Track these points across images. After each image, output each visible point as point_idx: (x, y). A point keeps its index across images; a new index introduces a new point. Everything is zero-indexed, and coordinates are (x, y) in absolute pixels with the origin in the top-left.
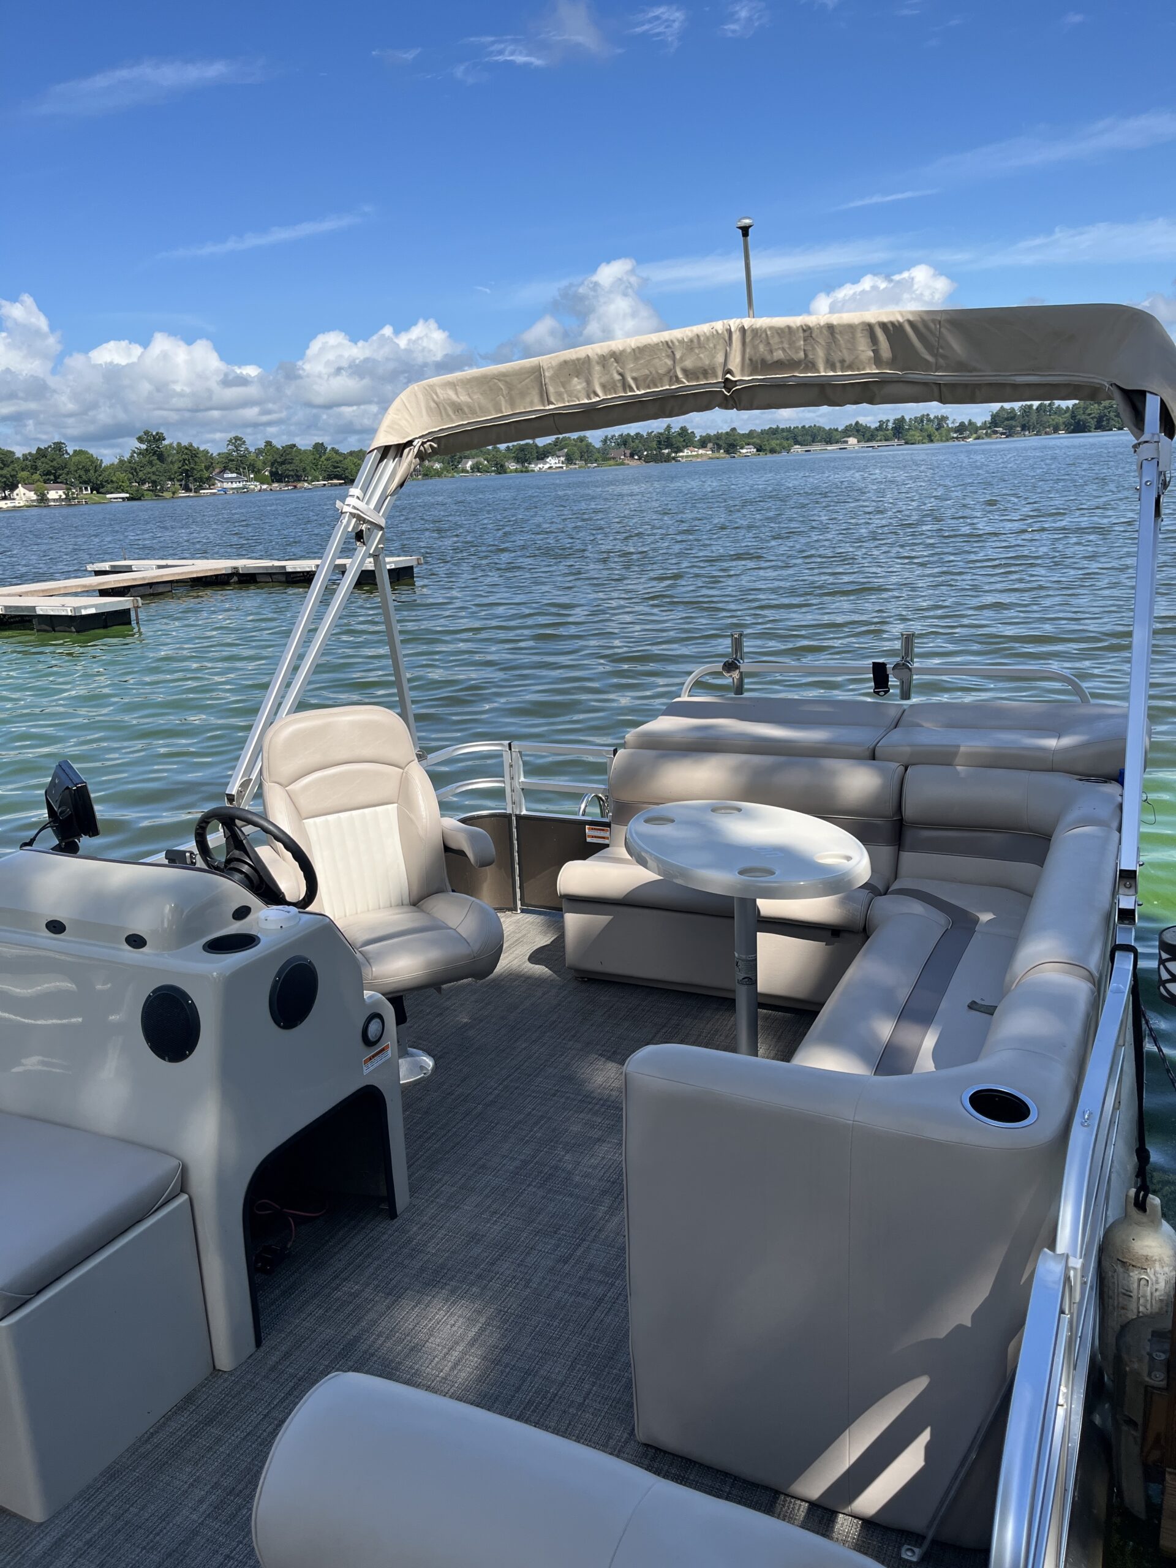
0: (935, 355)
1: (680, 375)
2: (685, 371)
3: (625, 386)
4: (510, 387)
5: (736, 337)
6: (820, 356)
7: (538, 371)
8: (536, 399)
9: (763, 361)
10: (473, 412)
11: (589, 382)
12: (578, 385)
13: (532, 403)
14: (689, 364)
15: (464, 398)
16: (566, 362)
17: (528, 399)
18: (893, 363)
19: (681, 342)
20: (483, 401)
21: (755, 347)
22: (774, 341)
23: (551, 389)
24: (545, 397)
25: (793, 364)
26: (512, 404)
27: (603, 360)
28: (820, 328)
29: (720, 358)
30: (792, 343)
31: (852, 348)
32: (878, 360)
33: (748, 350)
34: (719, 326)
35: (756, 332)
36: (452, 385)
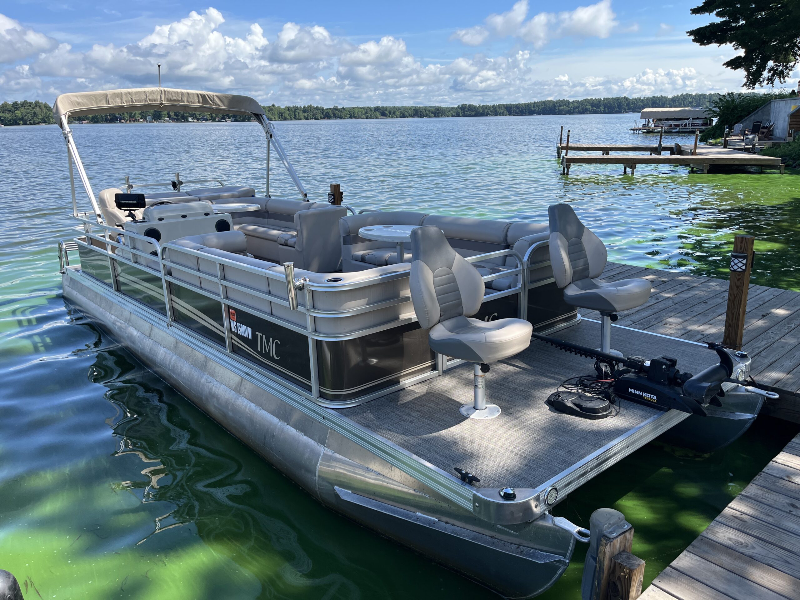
0: (213, 103)
2: (149, 100)
3: (132, 102)
4: (96, 99)
5: (163, 92)
6: (185, 99)
7: (106, 95)
8: (105, 103)
9: (171, 99)
11: (122, 100)
12: (118, 100)
13: (103, 104)
14: (150, 97)
16: (114, 93)
17: (102, 102)
18: (202, 103)
19: (148, 92)
21: (168, 96)
22: (174, 94)
23: (110, 101)
24: (107, 101)
25: (178, 101)
26: (97, 103)
27: (126, 94)
28: (185, 93)
29: (159, 97)
30: (178, 96)
31: (193, 99)
32: (199, 102)
33: (166, 96)
34: (159, 89)
35: (168, 92)
36: (76, 96)
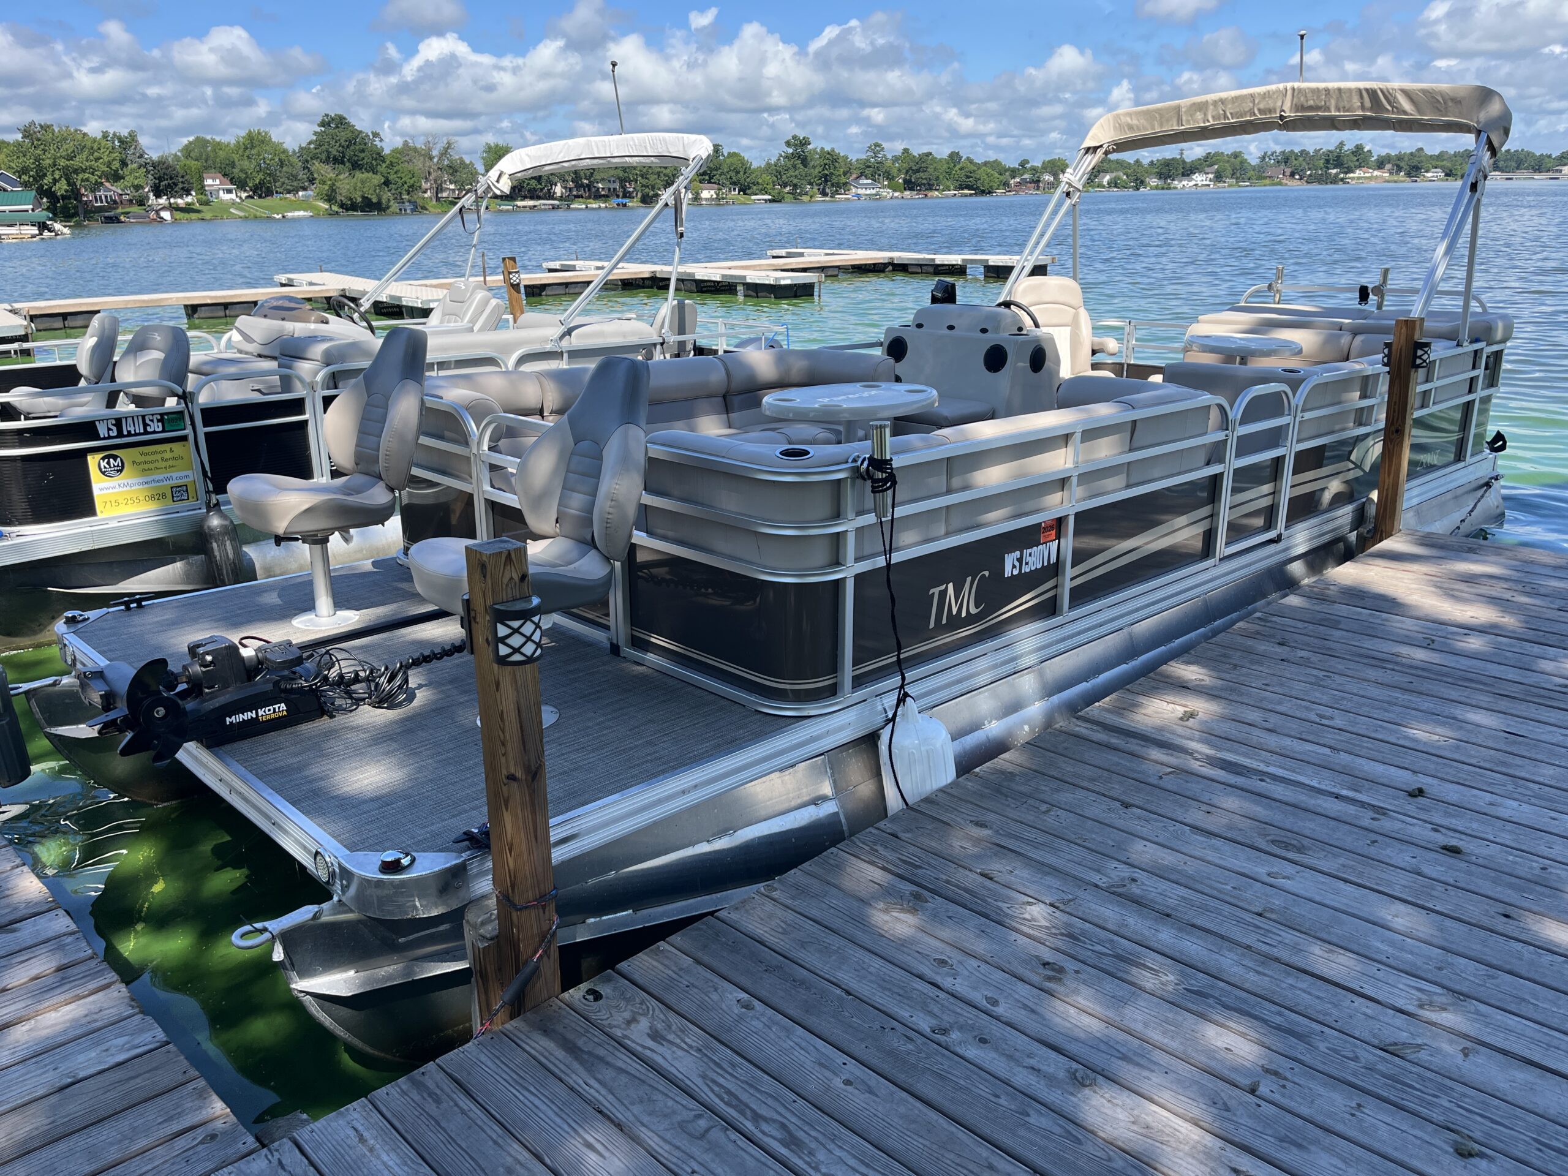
0: (1393, 107)
1: (1256, 112)
2: (1259, 110)
3: (1225, 117)
4: (1161, 116)
5: (1289, 93)
6: (1332, 104)
7: (1178, 109)
8: (1175, 123)
9: (1302, 106)
10: (1139, 129)
11: (1205, 115)
12: (1199, 116)
13: (1172, 125)
14: (1262, 106)
15: (1135, 122)
16: (1194, 103)
17: (1171, 123)
18: (1371, 109)
19: (1259, 94)
20: (1145, 123)
21: (1299, 98)
22: (1309, 95)
23: (1184, 118)
24: (1180, 122)
25: (1318, 108)
26: (1161, 125)
27: (1215, 103)
28: (1334, 90)
29: (1279, 104)
30: (1318, 97)
31: (1350, 101)
32: (1363, 108)
33: (1295, 100)
34: (1281, 86)
35: (1300, 90)
36: (1130, 115)
